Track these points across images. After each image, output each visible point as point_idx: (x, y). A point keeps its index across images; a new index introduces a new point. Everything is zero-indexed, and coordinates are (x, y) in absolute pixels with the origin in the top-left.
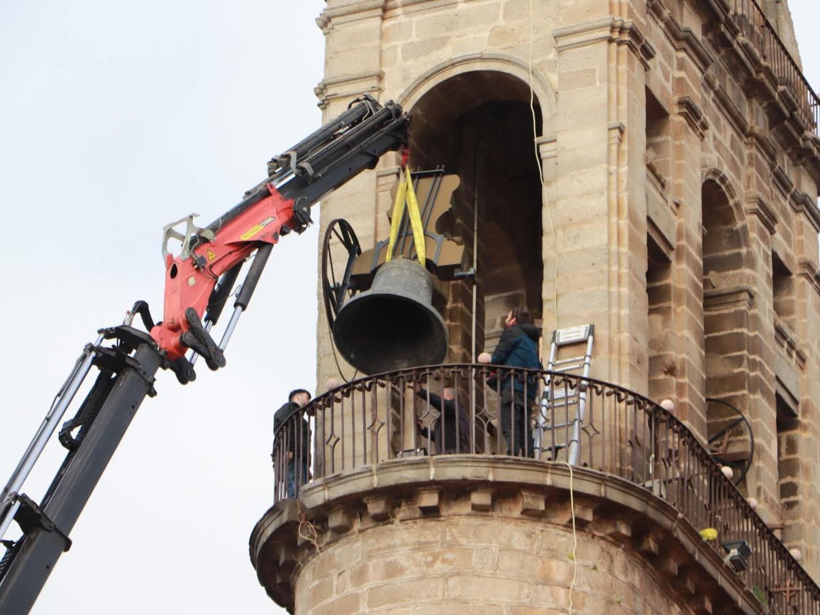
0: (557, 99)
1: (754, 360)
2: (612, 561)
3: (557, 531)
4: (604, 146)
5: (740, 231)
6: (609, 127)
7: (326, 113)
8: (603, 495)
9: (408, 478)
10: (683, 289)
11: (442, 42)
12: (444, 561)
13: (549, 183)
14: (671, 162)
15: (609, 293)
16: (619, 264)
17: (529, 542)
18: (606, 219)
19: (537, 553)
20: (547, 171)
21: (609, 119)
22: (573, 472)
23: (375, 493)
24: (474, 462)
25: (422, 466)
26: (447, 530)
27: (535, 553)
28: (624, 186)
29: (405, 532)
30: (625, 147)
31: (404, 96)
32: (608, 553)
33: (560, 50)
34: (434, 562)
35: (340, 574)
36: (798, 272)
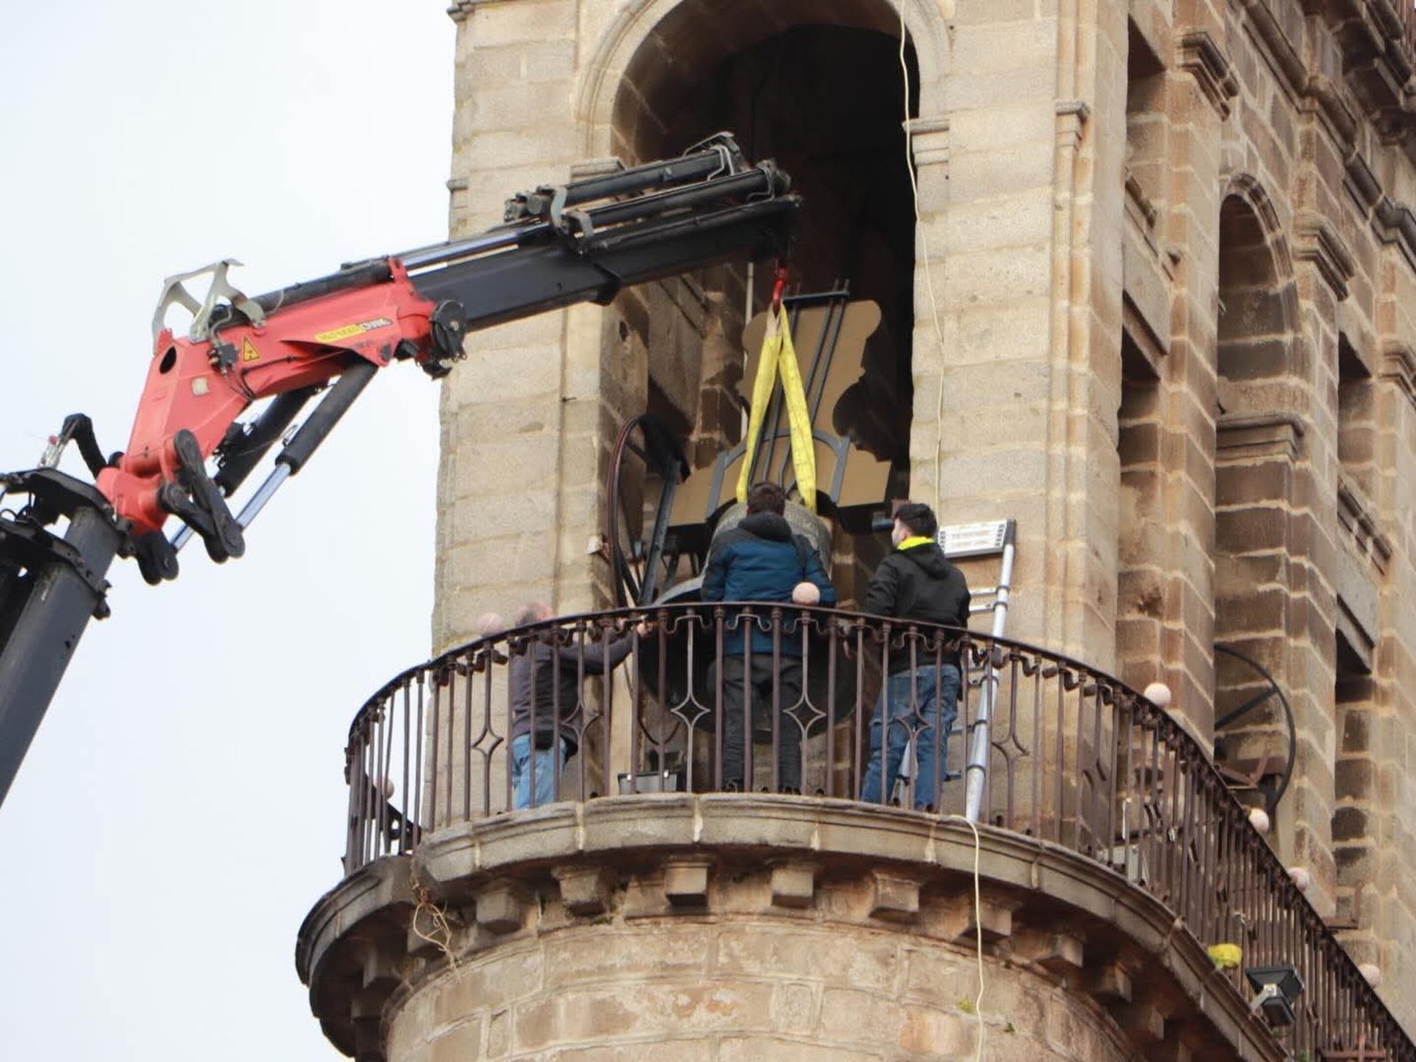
0: (952, 42)
1: (1300, 567)
2: (1042, 1015)
3: (938, 953)
4: (1048, 148)
5: (1282, 297)
6: (1060, 109)
7: (465, 29)
8: (1035, 885)
9: (648, 836)
10: (1180, 435)
12: (714, 1006)
13: (931, 217)
14: (1164, 170)
15: (1049, 459)
16: (1070, 397)
17: (882, 973)
18: (1046, 301)
19: (898, 999)
20: (925, 191)
21: (1057, 95)
22: (981, 838)
23: (579, 861)
24: (783, 809)
25: (679, 812)
26: (721, 942)
27: (893, 997)
28: (1084, 233)
29: (633, 940)
30: (1088, 152)
31: (632, 10)
32: (1036, 998)
34: (691, 1006)
35: (495, 1017)
36: (1381, 370)
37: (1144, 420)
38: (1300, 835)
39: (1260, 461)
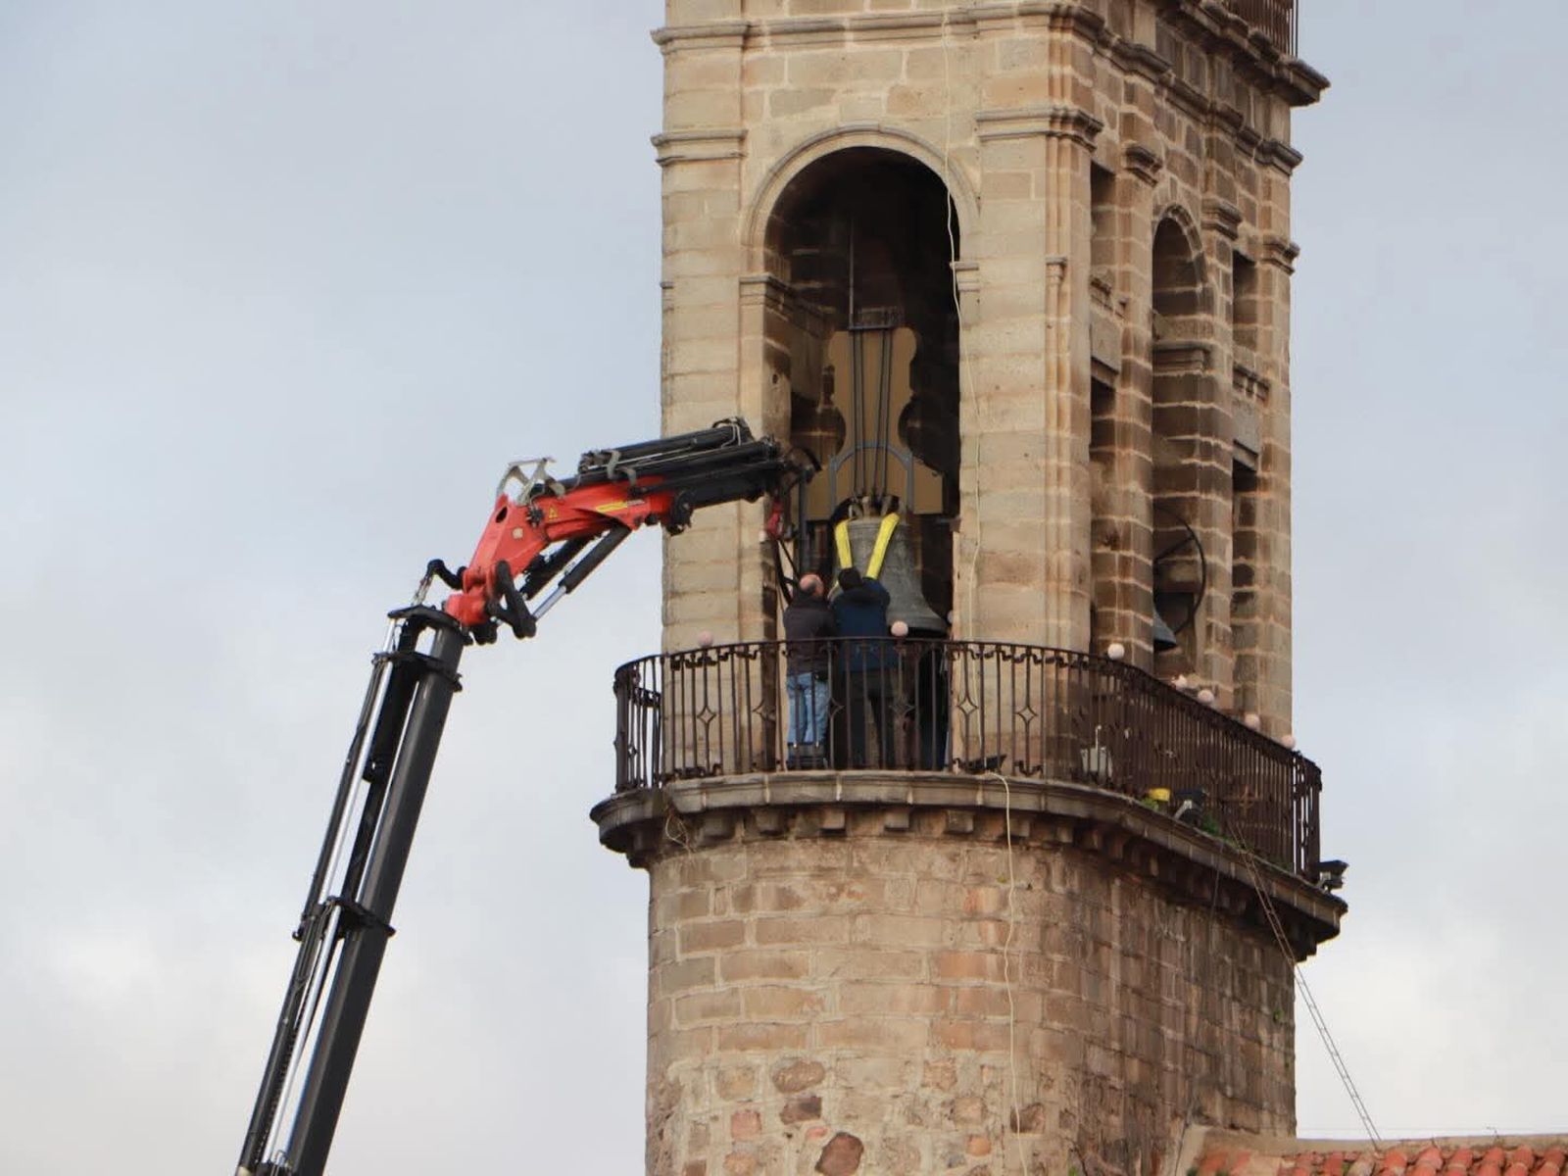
0: (979, 208)
1: (1208, 444)
2: (1049, 872)
3: (985, 849)
4: (1041, 289)
5: (1195, 264)
6: (1049, 261)
7: (666, 174)
8: (1043, 809)
9: (810, 797)
10: (1130, 425)
11: (824, 97)
12: (851, 894)
13: (968, 327)
14: (1117, 242)
15: (1047, 497)
16: (1059, 454)
17: (952, 866)
18: (1043, 393)
19: (962, 883)
20: (965, 309)
21: (1047, 249)
22: (1009, 786)
23: (767, 808)
24: (890, 780)
25: (827, 783)
26: (854, 854)
27: (960, 880)
28: (1065, 343)
29: (801, 851)
30: (1067, 287)
31: (776, 170)
32: (1045, 863)
33: (984, 140)
34: (838, 894)
35: (718, 890)
36: (1262, 256)
37: (1107, 417)
38: (1209, 627)
39: (1182, 373)
